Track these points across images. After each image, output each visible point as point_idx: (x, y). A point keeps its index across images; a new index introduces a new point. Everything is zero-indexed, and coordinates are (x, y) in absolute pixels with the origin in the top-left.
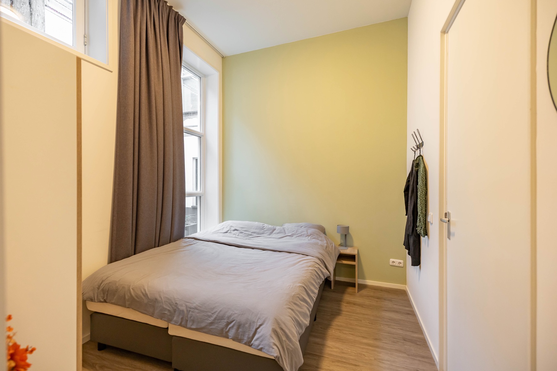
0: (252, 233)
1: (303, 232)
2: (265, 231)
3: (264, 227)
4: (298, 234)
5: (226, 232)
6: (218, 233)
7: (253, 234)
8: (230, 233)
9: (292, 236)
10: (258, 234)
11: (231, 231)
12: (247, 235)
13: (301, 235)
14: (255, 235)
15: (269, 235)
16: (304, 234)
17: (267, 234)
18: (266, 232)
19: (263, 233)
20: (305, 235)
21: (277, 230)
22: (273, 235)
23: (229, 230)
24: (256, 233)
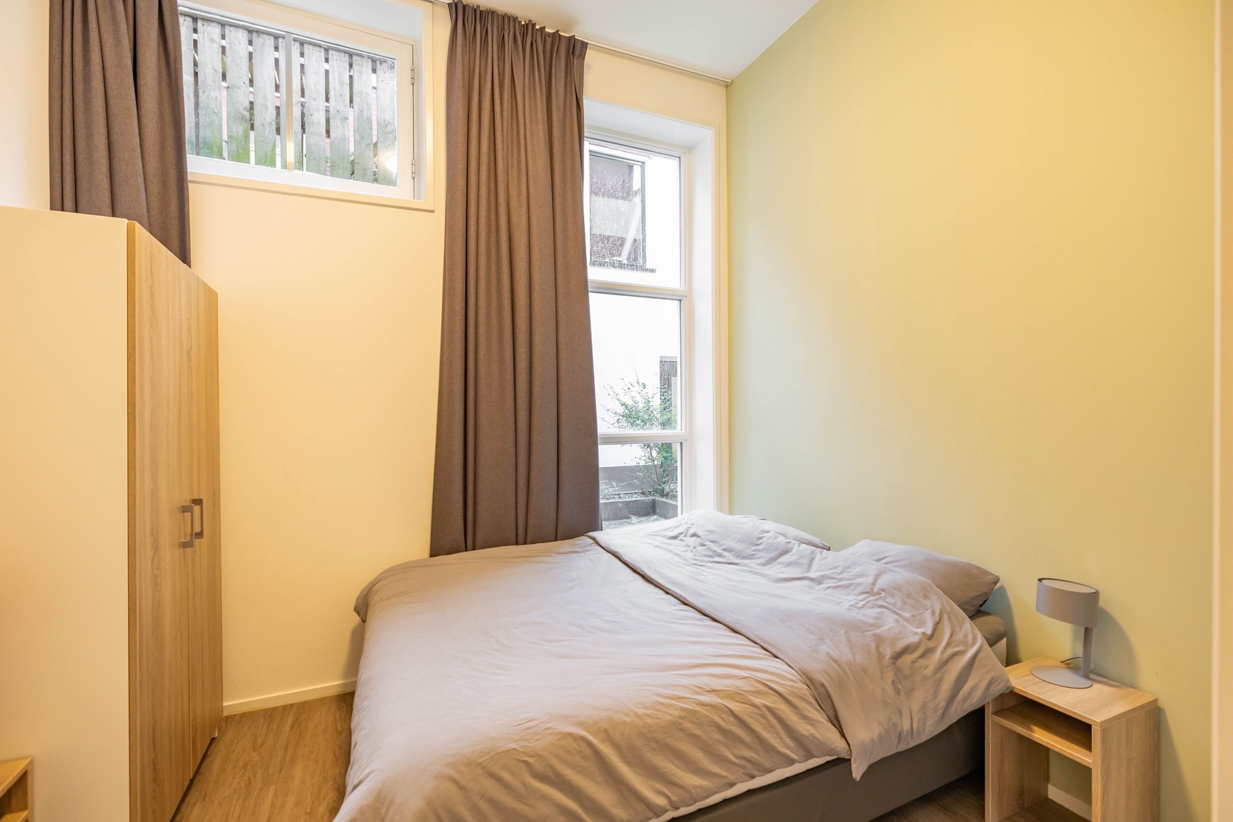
0: (725, 550)
1: (862, 576)
2: (760, 551)
3: (761, 538)
4: (840, 580)
5: (675, 538)
6: (658, 535)
7: (725, 553)
8: (681, 540)
9: (820, 583)
10: (738, 556)
11: (685, 536)
12: (710, 553)
13: (847, 587)
14: (730, 557)
15: (764, 565)
16: (858, 585)
17: (759, 561)
18: (760, 554)
19: (750, 557)
20: (860, 589)
21: (792, 555)
22: (775, 570)
23: (681, 534)
24: (733, 553)
